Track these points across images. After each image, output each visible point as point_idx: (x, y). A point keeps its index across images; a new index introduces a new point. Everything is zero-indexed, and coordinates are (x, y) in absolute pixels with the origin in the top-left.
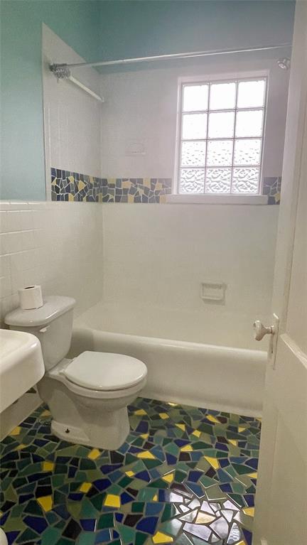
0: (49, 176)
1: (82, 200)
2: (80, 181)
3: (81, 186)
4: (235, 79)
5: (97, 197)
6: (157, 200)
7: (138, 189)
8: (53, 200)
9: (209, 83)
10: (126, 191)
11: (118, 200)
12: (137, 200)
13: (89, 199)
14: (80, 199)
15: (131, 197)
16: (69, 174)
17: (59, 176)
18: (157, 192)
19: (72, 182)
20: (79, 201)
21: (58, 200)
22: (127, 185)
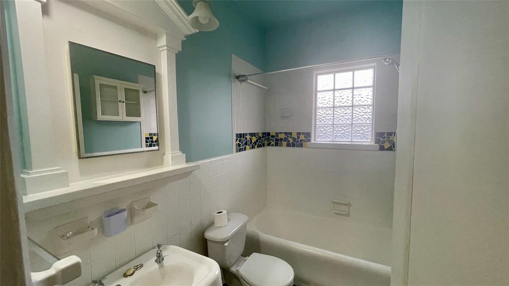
0: (235, 138)
1: (254, 148)
2: (254, 137)
3: (254, 139)
4: (352, 70)
5: (264, 144)
6: (301, 146)
7: (289, 138)
8: (237, 152)
9: (334, 73)
10: (281, 140)
11: (276, 145)
12: (288, 145)
13: (259, 146)
14: (253, 147)
15: (284, 143)
16: (246, 134)
17: (241, 137)
18: (301, 141)
19: (248, 139)
20: (253, 148)
21: (240, 151)
22: (282, 136)
